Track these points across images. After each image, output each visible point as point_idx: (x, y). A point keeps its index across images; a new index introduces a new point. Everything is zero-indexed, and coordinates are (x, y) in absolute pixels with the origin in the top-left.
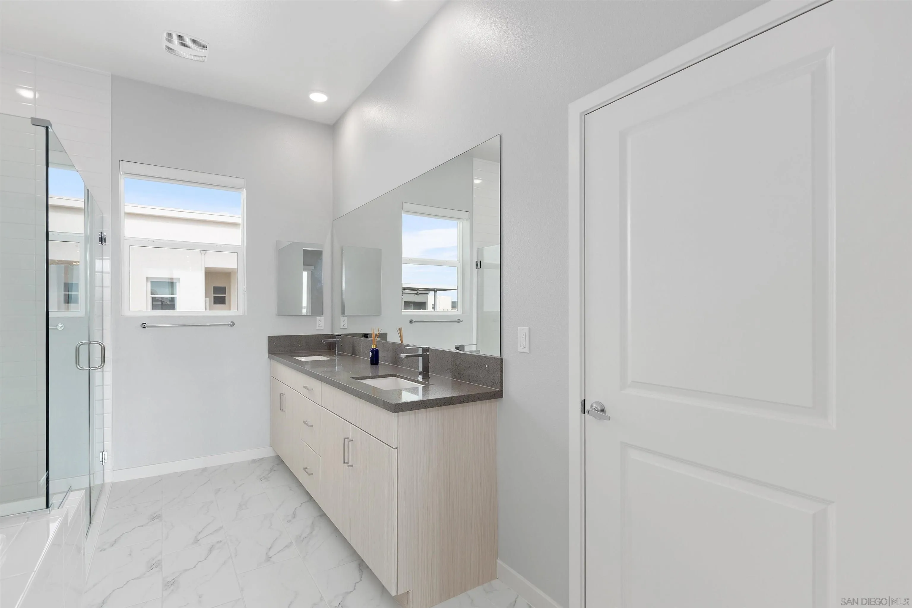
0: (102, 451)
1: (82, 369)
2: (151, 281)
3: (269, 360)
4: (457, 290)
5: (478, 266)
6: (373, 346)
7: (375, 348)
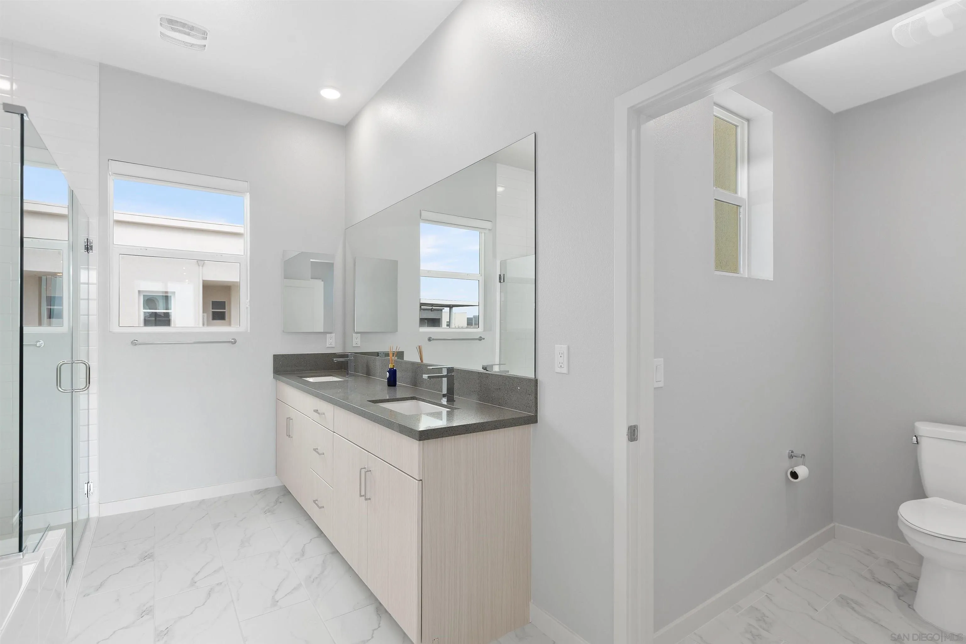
0: (87, 482)
1: (65, 391)
2: (144, 295)
3: (274, 380)
4: (479, 306)
5: (501, 280)
6: (390, 366)
7: (393, 368)
